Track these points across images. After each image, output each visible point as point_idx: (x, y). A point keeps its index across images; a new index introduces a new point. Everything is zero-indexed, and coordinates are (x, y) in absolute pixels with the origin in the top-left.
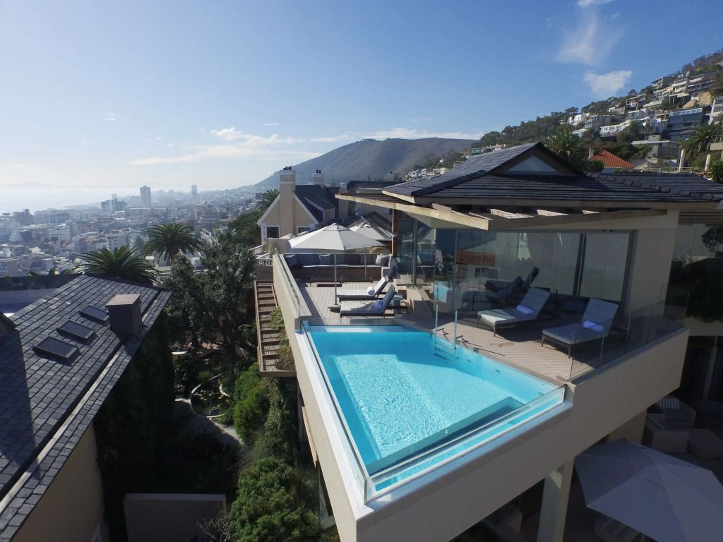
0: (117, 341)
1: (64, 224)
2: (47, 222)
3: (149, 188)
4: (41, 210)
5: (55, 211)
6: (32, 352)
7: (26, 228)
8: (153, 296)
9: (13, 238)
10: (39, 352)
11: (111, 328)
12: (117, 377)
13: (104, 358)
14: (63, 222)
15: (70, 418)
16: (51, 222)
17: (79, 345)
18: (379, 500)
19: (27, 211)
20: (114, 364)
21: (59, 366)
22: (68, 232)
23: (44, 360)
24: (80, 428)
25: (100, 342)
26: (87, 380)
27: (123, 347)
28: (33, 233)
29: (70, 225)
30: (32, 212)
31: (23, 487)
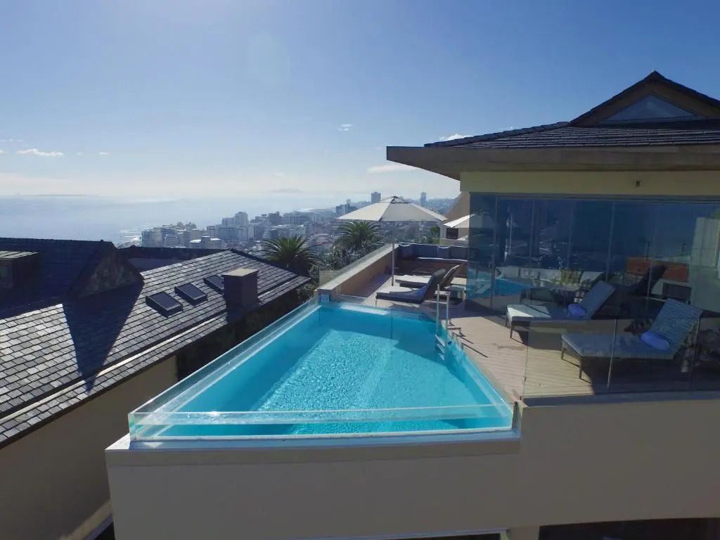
0: (224, 308)
1: (302, 226)
2: (291, 223)
3: (380, 195)
4: (288, 212)
5: (298, 213)
6: (144, 300)
7: (275, 227)
8: (288, 278)
9: (265, 236)
10: (149, 301)
11: (224, 297)
12: (202, 335)
13: (201, 318)
14: (301, 224)
15: (140, 355)
16: (295, 223)
17: (185, 304)
18: (146, 443)
19: (278, 213)
20: (206, 324)
21: (158, 315)
22: (304, 232)
23: (149, 308)
24: (141, 364)
25: (206, 305)
26: (173, 331)
27: (226, 313)
28: (280, 232)
29: (307, 226)
30: (281, 215)
31: (73, 390)
